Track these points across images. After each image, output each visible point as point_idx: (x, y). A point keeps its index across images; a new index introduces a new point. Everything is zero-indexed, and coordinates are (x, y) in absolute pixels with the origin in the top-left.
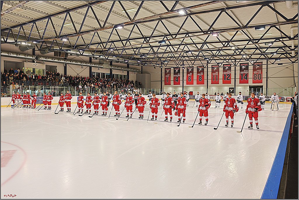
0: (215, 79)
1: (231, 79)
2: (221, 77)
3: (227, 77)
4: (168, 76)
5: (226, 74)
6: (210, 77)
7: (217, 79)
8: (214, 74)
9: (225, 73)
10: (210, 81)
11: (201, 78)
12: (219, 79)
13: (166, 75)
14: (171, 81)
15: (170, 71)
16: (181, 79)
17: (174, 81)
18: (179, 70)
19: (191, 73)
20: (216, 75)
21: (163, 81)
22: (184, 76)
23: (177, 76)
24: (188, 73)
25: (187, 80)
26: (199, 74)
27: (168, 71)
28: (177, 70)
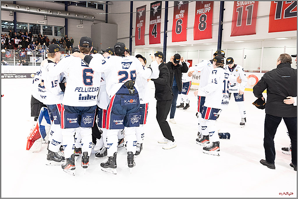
0: (244, 19)
3: (285, 6)
4: (140, 25)
6: (229, 15)
7: (249, 19)
8: (242, 3)
10: (228, 28)
11: (203, 22)
12: (255, 18)
13: (138, 22)
14: (145, 36)
15: (144, 13)
16: (162, 29)
17: (150, 34)
18: (160, 7)
19: (182, 11)
20: (249, 4)
21: (133, 37)
22: (168, 21)
23: (155, 22)
24: (176, 12)
25: (173, 31)
26: (200, 11)
27: (141, 13)
28: (156, 8)
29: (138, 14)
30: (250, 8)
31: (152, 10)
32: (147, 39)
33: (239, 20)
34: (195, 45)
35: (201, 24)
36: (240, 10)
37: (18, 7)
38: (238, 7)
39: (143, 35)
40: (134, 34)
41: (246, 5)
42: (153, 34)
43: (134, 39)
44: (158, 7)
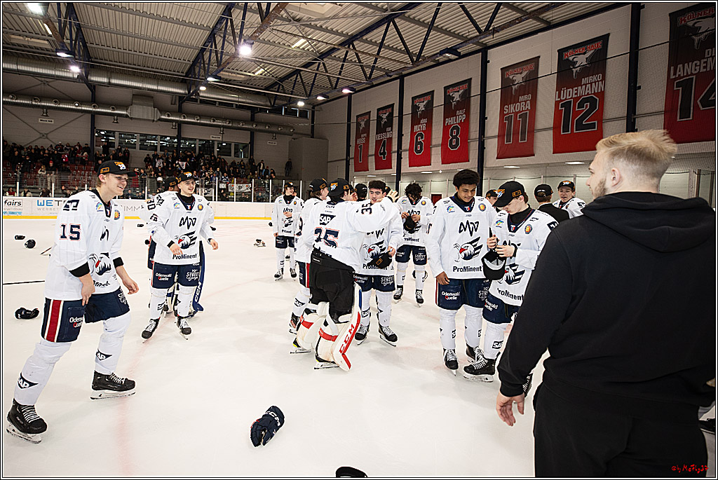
0: (516, 133)
1: (601, 122)
2: (545, 116)
3: (576, 113)
4: (362, 141)
5: (576, 99)
6: (493, 127)
7: (523, 133)
8: (512, 108)
9: (569, 94)
10: (492, 146)
11: (455, 137)
12: (532, 131)
13: (358, 136)
14: (370, 158)
15: (368, 123)
16: (395, 148)
17: (376, 155)
18: (391, 114)
19: (424, 121)
20: (523, 111)
21: (352, 158)
22: (403, 135)
23: (384, 136)
24: (415, 121)
25: (411, 150)
26: (450, 121)
27: (363, 124)
28: (384, 116)
29: (358, 124)
30: (524, 116)
31: (379, 119)
32: (372, 162)
33: (509, 135)
34: (445, 172)
35: (451, 140)
36: (509, 119)
37: (184, 116)
38: (506, 114)
39: (366, 156)
40: (352, 155)
41: (518, 113)
42: (381, 154)
43: (352, 162)
44: (387, 114)
